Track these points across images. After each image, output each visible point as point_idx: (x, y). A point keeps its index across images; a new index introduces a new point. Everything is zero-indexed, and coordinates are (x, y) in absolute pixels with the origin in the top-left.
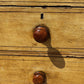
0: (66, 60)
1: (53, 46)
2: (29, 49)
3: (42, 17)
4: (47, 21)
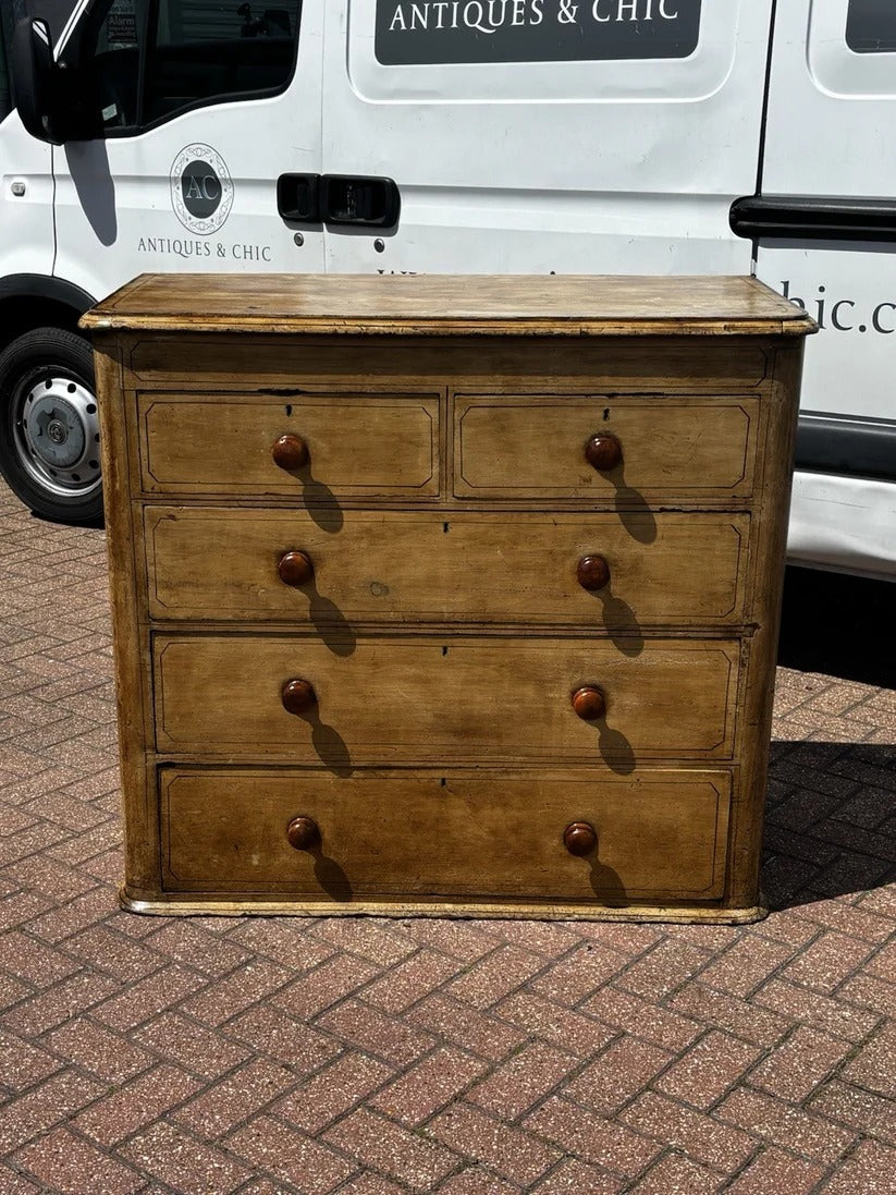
0: (659, 519)
1: (629, 484)
2: (570, 493)
3: (606, 416)
4: (615, 424)
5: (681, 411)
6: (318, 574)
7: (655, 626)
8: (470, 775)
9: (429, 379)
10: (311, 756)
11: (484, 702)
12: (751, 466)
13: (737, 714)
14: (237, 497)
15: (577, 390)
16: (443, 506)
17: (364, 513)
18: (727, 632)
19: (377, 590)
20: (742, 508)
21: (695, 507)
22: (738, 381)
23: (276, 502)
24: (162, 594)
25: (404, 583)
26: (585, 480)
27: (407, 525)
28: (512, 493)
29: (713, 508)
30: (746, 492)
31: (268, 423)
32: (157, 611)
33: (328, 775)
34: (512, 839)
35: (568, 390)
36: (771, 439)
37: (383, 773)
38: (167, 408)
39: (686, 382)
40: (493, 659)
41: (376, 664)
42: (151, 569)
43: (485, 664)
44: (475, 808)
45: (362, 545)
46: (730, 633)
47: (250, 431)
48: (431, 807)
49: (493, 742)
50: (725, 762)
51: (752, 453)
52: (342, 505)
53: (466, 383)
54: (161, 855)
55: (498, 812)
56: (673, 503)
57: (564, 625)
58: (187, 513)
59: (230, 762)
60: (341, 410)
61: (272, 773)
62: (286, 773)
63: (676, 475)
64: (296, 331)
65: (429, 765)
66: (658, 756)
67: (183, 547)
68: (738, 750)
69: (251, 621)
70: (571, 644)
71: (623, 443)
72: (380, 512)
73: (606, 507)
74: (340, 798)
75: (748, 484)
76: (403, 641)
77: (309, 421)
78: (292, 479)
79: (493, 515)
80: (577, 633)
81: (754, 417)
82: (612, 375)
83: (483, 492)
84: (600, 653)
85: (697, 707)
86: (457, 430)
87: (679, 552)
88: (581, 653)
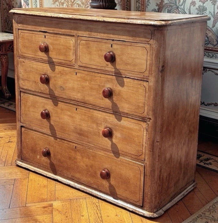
1: (118, 67)
2: (103, 69)
3: (112, 47)
4: (114, 49)
5: (129, 47)
6: (50, 82)
7: (124, 113)
8: (81, 147)
9: (72, 31)
10: (49, 132)
11: (85, 126)
12: (148, 66)
13: (146, 147)
14: (35, 59)
15: (105, 38)
16: (75, 67)
17: (60, 67)
18: (143, 119)
19: (62, 89)
20: (146, 80)
21: (134, 78)
22: (144, 39)
23: (42, 61)
24: (22, 81)
25: (67, 88)
26: (107, 65)
27: (68, 72)
28: (90, 66)
29: (138, 79)
30: (147, 74)
31: (41, 40)
32: (21, 86)
33: (52, 138)
34: (90, 169)
35: (102, 37)
36: (153, 59)
37: (63, 141)
38: (23, 34)
39: (131, 38)
40: (87, 114)
41: (62, 110)
42: (20, 75)
43: (85, 115)
44: (83, 157)
45: (59, 76)
46: (144, 120)
47: (38, 42)
48: (73, 154)
49: (86, 138)
50: (143, 161)
51: (148, 63)
52: (55, 64)
53: (80, 33)
54: (21, 150)
55: (87, 160)
56: (129, 75)
57: (102, 107)
58: (27, 61)
59: (34, 129)
60: (55, 38)
61: (42, 134)
62: (44, 135)
63: (129, 67)
64: (44, 15)
65: (73, 141)
66: (126, 155)
67: (26, 70)
68: (146, 158)
69: (37, 92)
70: (104, 114)
71: (116, 55)
72: (63, 67)
73: (112, 74)
74: (55, 145)
75: (147, 72)
76: (68, 105)
77: (48, 40)
78: (46, 56)
79: (86, 72)
80: (106, 111)
81: (149, 51)
82: (113, 34)
83: (84, 65)
84: (111, 118)
85: (135, 141)
86: (78, 46)
87: (130, 91)
88: (107, 117)
